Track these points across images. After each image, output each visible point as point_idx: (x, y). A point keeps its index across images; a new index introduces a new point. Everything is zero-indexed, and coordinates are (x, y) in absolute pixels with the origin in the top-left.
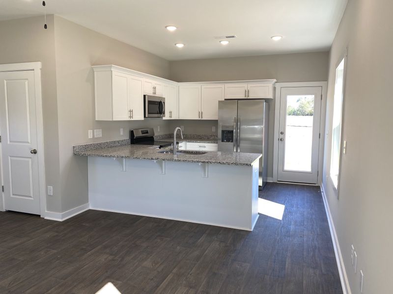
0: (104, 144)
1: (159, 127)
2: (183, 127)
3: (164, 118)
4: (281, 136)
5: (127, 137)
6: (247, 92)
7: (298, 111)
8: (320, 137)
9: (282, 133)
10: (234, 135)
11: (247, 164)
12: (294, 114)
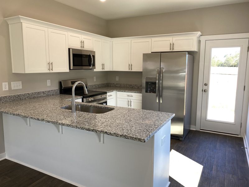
0: (24, 95)
1: (95, 78)
2: (118, 77)
3: (95, 70)
4: (205, 88)
5: (56, 87)
6: (172, 45)
7: (225, 63)
8: (244, 90)
9: (206, 85)
10: (157, 85)
11: (140, 140)
12: (222, 66)
